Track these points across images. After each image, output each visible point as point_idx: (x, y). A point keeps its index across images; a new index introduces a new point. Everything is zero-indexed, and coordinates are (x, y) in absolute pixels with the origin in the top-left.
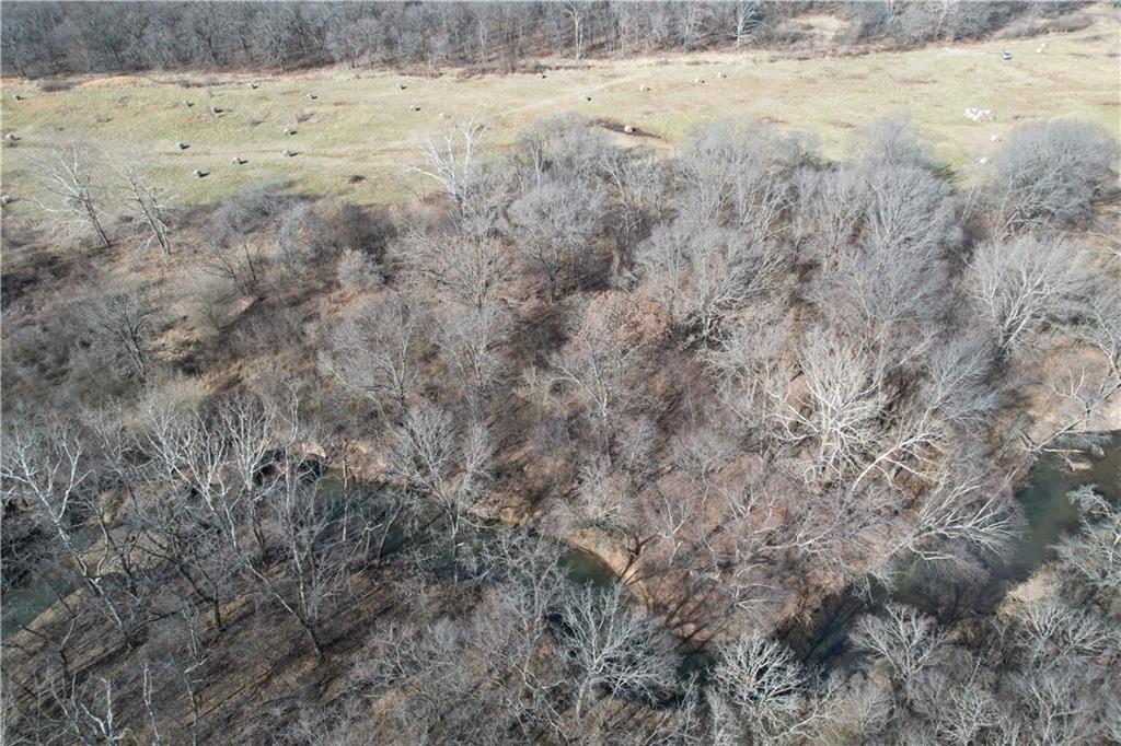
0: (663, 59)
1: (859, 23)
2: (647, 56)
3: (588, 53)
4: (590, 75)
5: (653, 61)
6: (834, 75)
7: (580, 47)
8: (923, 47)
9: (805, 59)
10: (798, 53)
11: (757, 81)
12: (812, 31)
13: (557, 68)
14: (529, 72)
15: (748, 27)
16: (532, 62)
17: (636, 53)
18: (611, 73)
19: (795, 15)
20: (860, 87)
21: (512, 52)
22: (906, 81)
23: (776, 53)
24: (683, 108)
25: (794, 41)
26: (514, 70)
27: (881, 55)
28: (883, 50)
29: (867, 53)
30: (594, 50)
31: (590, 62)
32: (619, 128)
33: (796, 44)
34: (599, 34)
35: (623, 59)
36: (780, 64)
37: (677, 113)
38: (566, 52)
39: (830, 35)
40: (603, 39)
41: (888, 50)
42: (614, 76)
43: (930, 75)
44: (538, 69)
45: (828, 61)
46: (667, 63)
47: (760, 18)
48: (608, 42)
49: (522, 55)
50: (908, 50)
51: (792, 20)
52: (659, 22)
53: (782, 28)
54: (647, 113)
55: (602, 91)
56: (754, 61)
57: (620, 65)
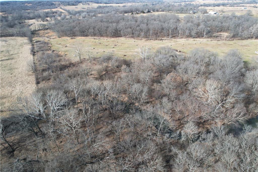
0: (187, 39)
1: (232, 34)
2: (184, 38)
3: (172, 38)
4: (172, 41)
5: (185, 39)
6: (225, 44)
7: (170, 36)
8: (247, 39)
9: (219, 41)
10: (217, 40)
11: (207, 44)
12: (221, 35)
13: (165, 40)
14: (160, 40)
15: (207, 34)
16: (160, 38)
17: (182, 38)
18: (176, 41)
19: (218, 32)
20: (231, 46)
21: (157, 36)
22: (242, 46)
23: (212, 39)
24: (191, 48)
25: (217, 37)
26: (156, 40)
27: (237, 41)
28: (237, 40)
29: (233, 40)
30: (173, 37)
31: (172, 39)
32: (177, 51)
33: (217, 38)
34: (175, 34)
35: (179, 39)
36: (213, 41)
37: (189, 49)
38: (167, 37)
39: (225, 36)
40: (175, 35)
41: (238, 40)
42: (177, 42)
43: (248, 45)
44: (161, 40)
45: (224, 41)
46: (188, 40)
47: (209, 32)
48: (176, 35)
49: (158, 37)
50: (243, 40)
51: (217, 33)
52: (187, 32)
53: (214, 35)
54: (183, 49)
55: (174, 44)
56: (207, 41)
57: (178, 40)
